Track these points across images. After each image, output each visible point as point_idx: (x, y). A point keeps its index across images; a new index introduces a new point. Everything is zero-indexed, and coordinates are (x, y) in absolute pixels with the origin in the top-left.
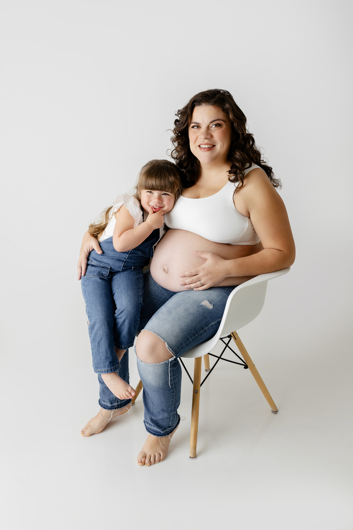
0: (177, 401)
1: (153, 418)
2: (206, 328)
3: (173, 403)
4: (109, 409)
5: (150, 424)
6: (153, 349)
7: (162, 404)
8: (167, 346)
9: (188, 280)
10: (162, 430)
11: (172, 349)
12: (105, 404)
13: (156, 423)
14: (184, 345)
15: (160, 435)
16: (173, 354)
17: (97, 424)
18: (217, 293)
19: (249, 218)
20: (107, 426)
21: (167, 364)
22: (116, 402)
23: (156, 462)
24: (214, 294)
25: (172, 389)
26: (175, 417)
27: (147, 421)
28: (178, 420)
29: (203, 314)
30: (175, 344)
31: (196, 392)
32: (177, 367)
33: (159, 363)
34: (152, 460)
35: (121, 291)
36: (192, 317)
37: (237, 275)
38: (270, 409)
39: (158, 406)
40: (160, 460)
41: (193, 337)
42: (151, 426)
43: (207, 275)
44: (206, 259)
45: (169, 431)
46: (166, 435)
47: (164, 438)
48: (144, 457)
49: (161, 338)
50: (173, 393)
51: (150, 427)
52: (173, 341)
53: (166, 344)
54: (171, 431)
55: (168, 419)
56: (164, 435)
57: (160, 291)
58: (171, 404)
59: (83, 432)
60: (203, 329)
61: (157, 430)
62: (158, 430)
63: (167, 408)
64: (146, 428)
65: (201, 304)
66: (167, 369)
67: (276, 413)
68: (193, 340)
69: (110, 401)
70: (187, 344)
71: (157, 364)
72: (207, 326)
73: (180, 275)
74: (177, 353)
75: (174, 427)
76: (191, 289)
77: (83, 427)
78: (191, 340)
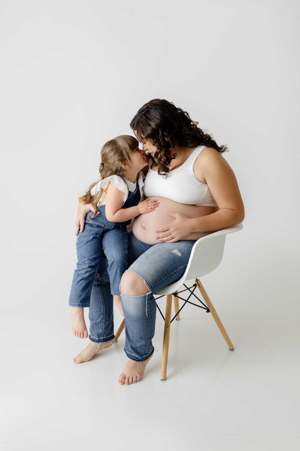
0: (152, 330)
1: (133, 345)
2: (176, 271)
3: (149, 332)
4: (96, 342)
5: (130, 351)
6: (134, 285)
7: (141, 332)
8: (145, 282)
9: (161, 235)
10: (140, 356)
11: (149, 286)
12: (94, 337)
13: (135, 350)
14: (158, 283)
15: (138, 361)
16: (150, 289)
17: (86, 354)
18: (184, 244)
19: (206, 184)
20: (94, 356)
21: (145, 297)
22: (102, 336)
23: (133, 382)
24: (182, 245)
25: (149, 319)
26: (150, 345)
27: (128, 349)
28: (152, 349)
29: (174, 260)
30: (151, 281)
31: (167, 327)
32: (152, 301)
33: (139, 296)
34: (130, 380)
36: (165, 261)
37: (200, 231)
38: (228, 347)
39: (138, 335)
40: (137, 381)
41: (166, 277)
42: (131, 353)
43: (176, 230)
44: (176, 218)
45: (145, 358)
46: (143, 360)
47: (140, 363)
48: (123, 378)
49: (140, 276)
50: (149, 322)
51: (130, 353)
52: (150, 279)
53: (144, 280)
54: (147, 358)
55: (145, 346)
56: (141, 361)
57: (139, 245)
58: (148, 332)
59: (75, 360)
60: (173, 271)
61: (136, 356)
62: (137, 356)
63: (145, 336)
64: (127, 355)
65: (172, 252)
66: (145, 301)
67: (232, 351)
68: (165, 279)
69: (97, 335)
70: (160, 282)
71: (137, 296)
72: (176, 269)
73: (155, 231)
74: (153, 289)
75: (149, 354)
76: (164, 242)
77: (75, 356)
78: (164, 279)
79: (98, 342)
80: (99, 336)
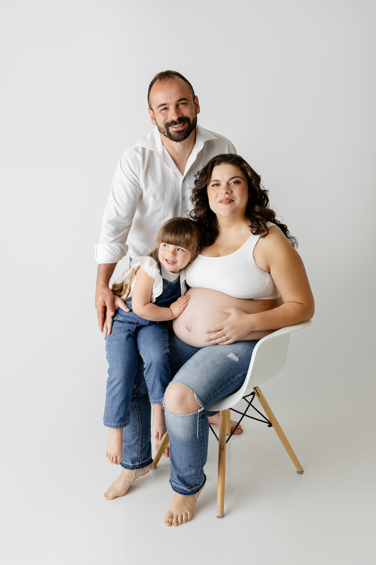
0: (204, 456)
1: (180, 475)
2: (233, 380)
3: (200, 458)
4: (130, 469)
5: (176, 483)
6: (182, 400)
7: (190, 459)
8: (196, 397)
9: (213, 336)
10: (189, 489)
11: (201, 400)
12: (127, 463)
13: (182, 480)
14: (212, 396)
15: (187, 494)
16: (202, 405)
17: (120, 487)
18: (242, 346)
19: (270, 273)
20: (130, 489)
21: (196, 415)
22: (137, 461)
23: (183, 522)
24: (239, 348)
25: (200, 442)
26: (202, 474)
27: (173, 480)
28: (204, 479)
29: (230, 366)
30: (203, 395)
31: (222, 449)
32: (205, 419)
33: (188, 414)
34: (179, 519)
35: (148, 344)
36: (219, 369)
37: (261, 329)
38: (295, 469)
39: (186, 461)
40: (187, 520)
41: (221, 389)
42: (178, 484)
43: (231, 329)
44: (230, 314)
45: (196, 490)
46: (192, 494)
47: (190, 497)
48: (170, 517)
49: (190, 389)
50: (201, 446)
51: (176, 485)
52: (202, 392)
53: (195, 394)
54: (198, 490)
55: (196, 476)
56: (191, 494)
57: (184, 347)
58: (199, 459)
59: (106, 495)
60: (230, 381)
61: (183, 489)
62: (185, 489)
63: (195, 463)
64: (173, 488)
65: (227, 357)
66: (195, 421)
67: (301, 474)
68: (220, 391)
69: (131, 461)
70: (214, 396)
71: (186, 415)
72: (233, 378)
73: (205, 331)
74: (206, 404)
75: (201, 485)
76: (217, 344)
77: (105, 490)
78: (218, 391)
79: (132, 469)
80: (133, 461)
